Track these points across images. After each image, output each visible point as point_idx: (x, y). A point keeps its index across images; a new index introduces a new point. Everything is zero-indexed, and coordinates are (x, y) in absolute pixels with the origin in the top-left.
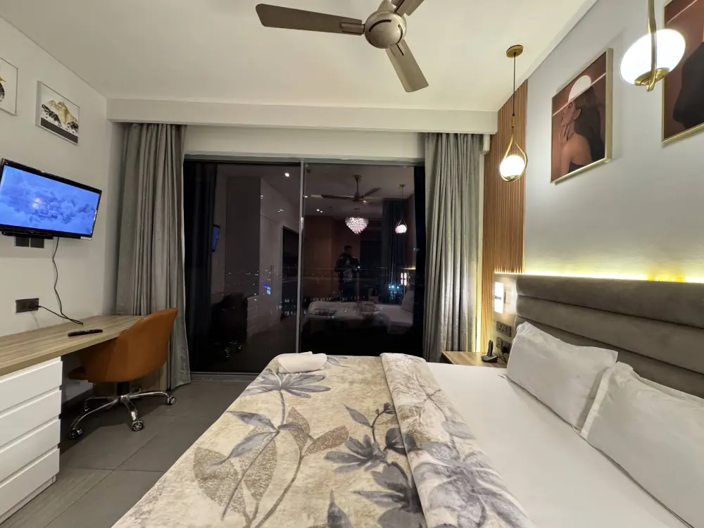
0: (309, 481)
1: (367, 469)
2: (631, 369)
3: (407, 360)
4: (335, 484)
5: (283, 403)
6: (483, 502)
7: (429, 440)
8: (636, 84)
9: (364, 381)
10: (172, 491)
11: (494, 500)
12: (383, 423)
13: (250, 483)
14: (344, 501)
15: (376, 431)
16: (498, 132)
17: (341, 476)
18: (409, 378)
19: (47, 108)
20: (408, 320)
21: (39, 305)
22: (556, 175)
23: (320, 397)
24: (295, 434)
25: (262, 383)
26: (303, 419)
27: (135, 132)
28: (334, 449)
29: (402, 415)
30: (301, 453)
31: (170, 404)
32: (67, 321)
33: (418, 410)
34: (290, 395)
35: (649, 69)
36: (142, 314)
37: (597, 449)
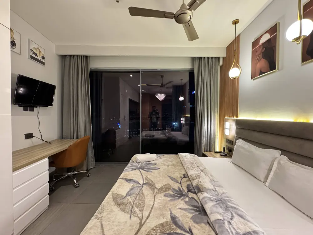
0: (160, 205)
1: (181, 200)
2: (287, 158)
3: (190, 156)
4: (171, 206)
5: (142, 175)
6: (231, 211)
7: (205, 188)
8: (292, 41)
9: (173, 165)
10: (108, 210)
11: (235, 210)
12: (184, 182)
13: (137, 206)
14: (175, 212)
15: (182, 185)
16: (226, 57)
17: (172, 203)
18: (192, 163)
19: (32, 51)
20: (187, 139)
21: (33, 136)
22: (253, 76)
23: (156, 172)
24: (150, 187)
25: (131, 166)
26: (152, 181)
27: (68, 59)
28: (167, 193)
29: (192, 178)
30: (154, 194)
31: (88, 176)
32: (44, 142)
33: (199, 176)
34: (144, 171)
35: (298, 36)
36: (74, 138)
37: (273, 191)
